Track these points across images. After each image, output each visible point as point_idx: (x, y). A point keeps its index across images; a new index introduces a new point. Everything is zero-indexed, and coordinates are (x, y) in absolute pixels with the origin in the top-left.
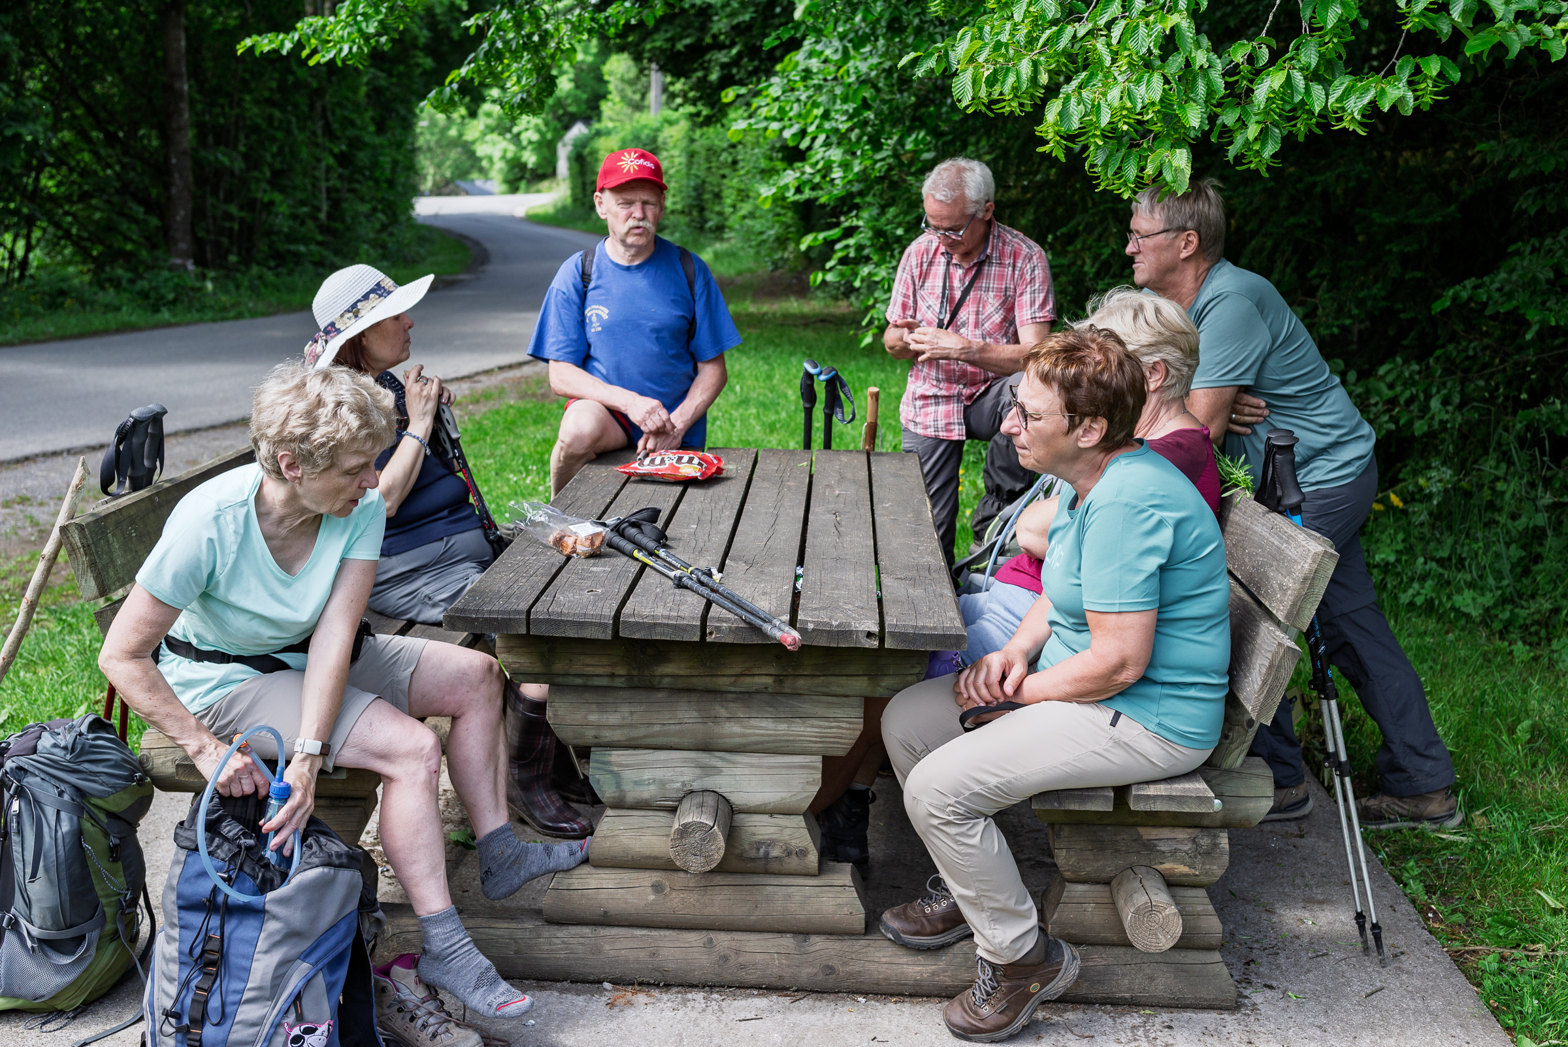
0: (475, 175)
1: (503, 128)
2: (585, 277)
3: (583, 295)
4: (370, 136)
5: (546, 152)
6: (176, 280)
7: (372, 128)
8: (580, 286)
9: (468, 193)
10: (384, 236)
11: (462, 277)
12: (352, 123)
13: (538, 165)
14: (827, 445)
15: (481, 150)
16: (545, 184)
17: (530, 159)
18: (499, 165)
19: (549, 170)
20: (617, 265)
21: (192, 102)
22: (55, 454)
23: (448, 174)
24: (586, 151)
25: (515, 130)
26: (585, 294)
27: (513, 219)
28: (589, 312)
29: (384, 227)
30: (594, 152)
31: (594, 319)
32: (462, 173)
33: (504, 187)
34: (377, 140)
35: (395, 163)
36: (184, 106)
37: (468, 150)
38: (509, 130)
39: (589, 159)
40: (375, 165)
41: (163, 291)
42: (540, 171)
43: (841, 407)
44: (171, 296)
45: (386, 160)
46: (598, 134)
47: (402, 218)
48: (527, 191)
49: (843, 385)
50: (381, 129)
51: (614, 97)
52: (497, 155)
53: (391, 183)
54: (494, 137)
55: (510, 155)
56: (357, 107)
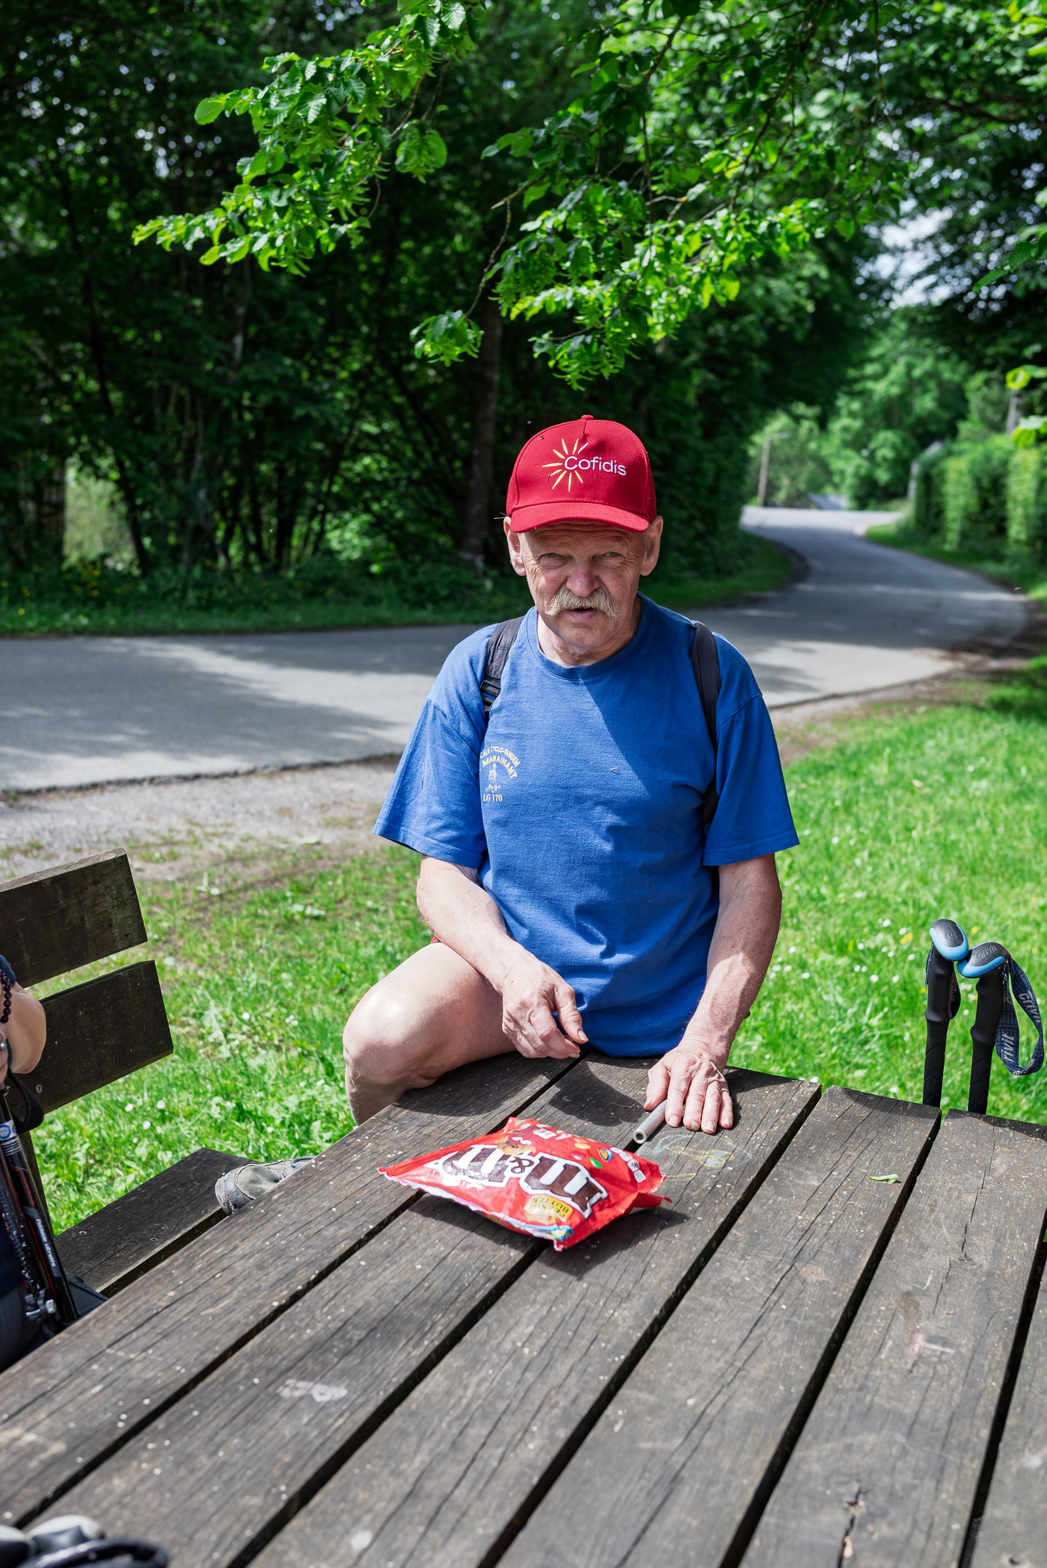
0: (828, 490)
1: (858, 442)
2: (487, 682)
3: (480, 721)
4: (695, 438)
5: (900, 471)
6: (453, 577)
7: (698, 432)
8: (475, 703)
9: (819, 507)
10: (699, 545)
11: (770, 594)
12: (677, 426)
13: (889, 484)
14: (978, 1105)
15: (836, 465)
16: (895, 503)
17: (883, 476)
18: (850, 480)
19: (900, 489)
20: (550, 665)
21: (503, 392)
22: (133, 782)
23: (802, 486)
24: (934, 471)
25: (872, 445)
26: (486, 717)
27: (852, 537)
28: (487, 759)
29: (699, 536)
30: (942, 474)
31: (493, 774)
32: (816, 486)
33: (853, 504)
34: (702, 445)
35: (720, 472)
36: (492, 396)
37: (823, 465)
38: (865, 446)
39: (936, 480)
40: (697, 471)
41: (438, 586)
42: (892, 489)
43: (1014, 1032)
44: (444, 593)
45: (709, 468)
46: (949, 454)
47: (722, 528)
48: (877, 509)
49: (1021, 986)
50: (709, 433)
51: (974, 416)
52: (850, 469)
53: (713, 490)
54: (849, 453)
55: (863, 472)
56: (685, 409)
